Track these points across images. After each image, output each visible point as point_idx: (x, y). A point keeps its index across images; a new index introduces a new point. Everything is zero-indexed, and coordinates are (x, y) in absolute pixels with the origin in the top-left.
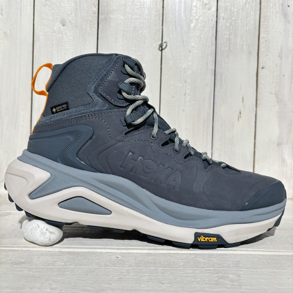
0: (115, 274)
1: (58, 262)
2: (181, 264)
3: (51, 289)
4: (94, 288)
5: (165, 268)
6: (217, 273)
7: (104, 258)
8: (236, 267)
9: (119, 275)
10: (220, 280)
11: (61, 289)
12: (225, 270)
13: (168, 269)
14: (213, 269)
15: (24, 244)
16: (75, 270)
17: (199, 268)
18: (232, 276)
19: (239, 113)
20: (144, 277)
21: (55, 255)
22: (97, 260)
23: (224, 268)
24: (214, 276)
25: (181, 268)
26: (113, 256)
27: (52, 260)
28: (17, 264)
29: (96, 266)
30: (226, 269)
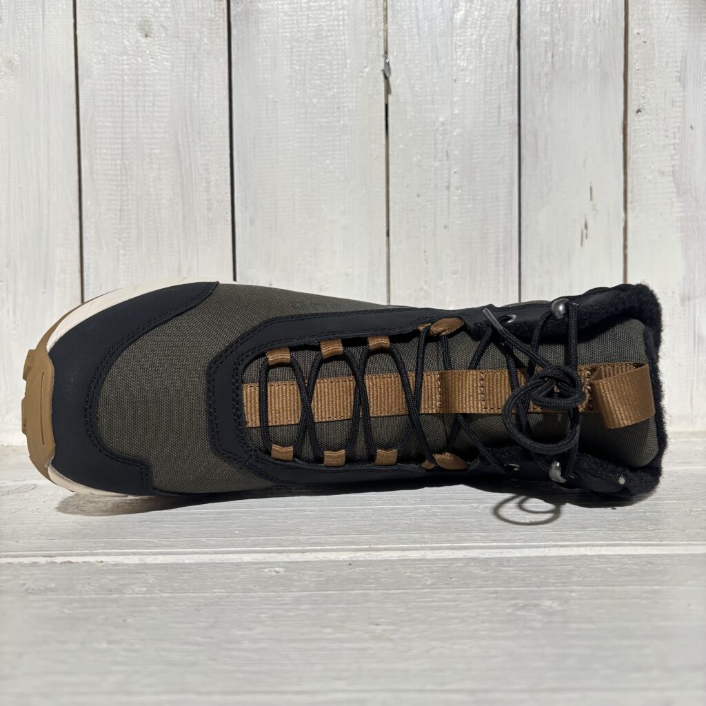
0: (264, 606)
2: (427, 580)
4: (211, 638)
5: (387, 591)
6: (512, 599)
7: (243, 574)
8: (563, 583)
9: (275, 609)
10: (519, 613)
12: (533, 591)
13: (394, 593)
14: (504, 589)
15: (60, 549)
16: (171, 602)
17: (472, 589)
19: (583, 225)
20: (335, 613)
22: (228, 578)
23: (533, 587)
25: (426, 590)
27: (121, 582)
28: (37, 593)
29: (222, 593)
30: (536, 589)
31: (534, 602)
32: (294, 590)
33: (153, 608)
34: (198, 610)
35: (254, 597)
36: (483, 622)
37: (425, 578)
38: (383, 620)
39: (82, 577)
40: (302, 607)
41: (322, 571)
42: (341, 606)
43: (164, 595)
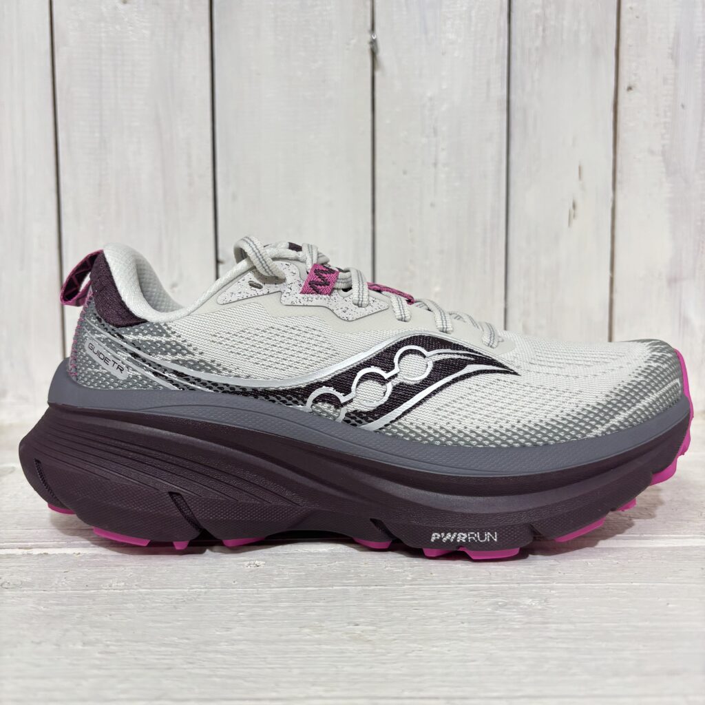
0: (243, 604)
1: (111, 581)
2: (407, 576)
3: (84, 644)
4: (188, 639)
5: (367, 588)
6: (492, 596)
7: (223, 567)
8: (544, 579)
9: (254, 607)
10: (498, 612)
11: (108, 642)
12: (514, 588)
13: (374, 590)
14: (484, 585)
15: (36, 540)
16: (149, 599)
17: (452, 586)
18: (529, 601)
19: (571, 205)
20: (315, 612)
21: (106, 565)
22: (207, 573)
23: (513, 584)
24: (486, 603)
25: (406, 587)
26: (246, 563)
27: (98, 576)
28: (12, 588)
29: (201, 588)
30: (516, 586)
31: (514, 600)
32: (272, 586)
33: (130, 606)
34: (175, 607)
35: (232, 594)
36: (463, 623)
37: (406, 573)
38: (362, 620)
39: (59, 570)
40: (282, 605)
41: (302, 565)
42: (321, 604)
43: (141, 590)
